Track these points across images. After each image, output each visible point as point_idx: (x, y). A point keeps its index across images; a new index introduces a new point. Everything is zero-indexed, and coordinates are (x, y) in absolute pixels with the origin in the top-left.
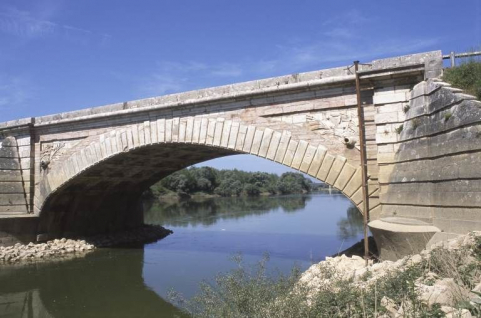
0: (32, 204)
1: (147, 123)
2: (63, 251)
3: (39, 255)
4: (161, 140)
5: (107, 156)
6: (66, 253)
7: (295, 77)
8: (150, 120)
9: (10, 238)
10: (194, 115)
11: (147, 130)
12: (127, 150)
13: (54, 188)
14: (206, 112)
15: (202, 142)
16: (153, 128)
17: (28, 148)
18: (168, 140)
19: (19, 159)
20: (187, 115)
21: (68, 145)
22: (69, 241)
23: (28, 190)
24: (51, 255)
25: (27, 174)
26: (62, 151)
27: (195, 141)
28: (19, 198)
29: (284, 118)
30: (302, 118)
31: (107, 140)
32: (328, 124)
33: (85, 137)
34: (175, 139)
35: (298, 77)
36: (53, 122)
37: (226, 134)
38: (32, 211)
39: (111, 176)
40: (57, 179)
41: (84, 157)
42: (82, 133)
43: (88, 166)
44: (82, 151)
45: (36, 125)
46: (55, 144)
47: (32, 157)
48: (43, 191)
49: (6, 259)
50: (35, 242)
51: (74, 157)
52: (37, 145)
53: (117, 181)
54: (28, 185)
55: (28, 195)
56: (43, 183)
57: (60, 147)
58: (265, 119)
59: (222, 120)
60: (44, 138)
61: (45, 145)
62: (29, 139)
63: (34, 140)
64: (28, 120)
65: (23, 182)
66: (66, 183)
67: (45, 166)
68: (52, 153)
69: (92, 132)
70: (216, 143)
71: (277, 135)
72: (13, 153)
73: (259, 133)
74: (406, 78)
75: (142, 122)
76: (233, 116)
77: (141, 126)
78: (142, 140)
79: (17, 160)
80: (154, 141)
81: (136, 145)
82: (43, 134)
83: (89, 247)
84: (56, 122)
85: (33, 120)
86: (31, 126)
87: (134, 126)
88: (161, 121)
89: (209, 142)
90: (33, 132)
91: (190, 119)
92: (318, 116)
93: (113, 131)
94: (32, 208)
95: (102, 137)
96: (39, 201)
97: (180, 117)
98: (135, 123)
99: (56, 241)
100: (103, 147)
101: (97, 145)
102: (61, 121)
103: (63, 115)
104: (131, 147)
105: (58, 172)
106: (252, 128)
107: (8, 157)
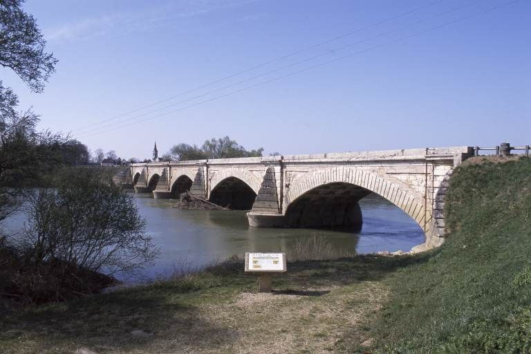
0: (281, 207)
5: (316, 186)
7: (403, 151)
12: (326, 184)
13: (291, 201)
15: (359, 185)
17: (279, 174)
18: (344, 181)
21: (299, 175)
23: (279, 200)
25: (279, 189)
26: (296, 178)
27: (356, 184)
28: (274, 204)
29: (394, 176)
30: (403, 177)
32: (415, 183)
33: (307, 172)
34: (347, 181)
35: (404, 152)
36: (291, 161)
37: (370, 181)
38: (281, 212)
40: (295, 193)
41: (306, 184)
42: (305, 169)
43: (308, 190)
44: (305, 180)
45: (283, 161)
46: (293, 173)
47: (282, 180)
48: (287, 200)
51: (301, 183)
52: (284, 173)
53: (332, 196)
54: (279, 196)
55: (280, 203)
56: (287, 197)
57: (294, 176)
58: (387, 175)
60: (287, 169)
61: (288, 173)
62: (280, 168)
63: (282, 169)
64: (279, 158)
65: (277, 195)
66: (298, 198)
67: (287, 186)
68: (291, 179)
69: (310, 169)
70: (366, 186)
71: (393, 185)
72: (273, 177)
73: (385, 184)
74: (450, 162)
76: (374, 171)
78: (332, 179)
79: (274, 181)
80: (341, 180)
81: (330, 181)
82: (287, 167)
85: (282, 158)
86: (280, 162)
88: (341, 167)
89: (362, 186)
90: (282, 165)
92: (412, 177)
95: (315, 173)
96: (285, 206)
100: (315, 179)
101: (312, 177)
104: (327, 182)
106: (382, 180)
107: (269, 179)
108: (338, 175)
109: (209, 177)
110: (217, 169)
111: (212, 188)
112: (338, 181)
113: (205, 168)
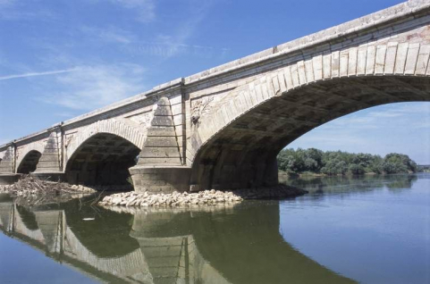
0: (185, 157)
1: (301, 63)
2: (214, 200)
3: (195, 201)
4: (318, 77)
5: (257, 102)
6: (217, 202)
8: (304, 60)
9: (168, 186)
10: (357, 45)
11: (301, 71)
12: (280, 94)
13: (204, 140)
14: (373, 39)
15: (369, 72)
16: (308, 67)
17: (180, 106)
18: (326, 76)
19: (172, 116)
20: (348, 47)
21: (217, 98)
22: (219, 192)
23: (181, 144)
24: (205, 203)
25: (179, 130)
26: (211, 104)
27: (361, 73)
28: (174, 151)
31: (258, 87)
33: (233, 88)
34: (336, 74)
36: (202, 78)
38: (185, 163)
39: (256, 128)
40: (208, 131)
41: (233, 107)
42: (231, 85)
43: (238, 115)
44: (232, 102)
45: (186, 83)
46: (204, 100)
47: (184, 114)
48: (194, 144)
49: (168, 203)
50: (188, 191)
51: (224, 109)
52: (187, 102)
54: (180, 140)
55: (181, 149)
56: (194, 137)
57: (209, 101)
59: (396, 43)
60: (193, 95)
61: (194, 102)
62: (180, 97)
63: (185, 98)
64: (179, 80)
65: (176, 137)
66: (217, 134)
67: (195, 121)
68: (202, 108)
69: (242, 82)
70: (389, 71)
72: (167, 112)
75: (295, 62)
76: (409, 37)
77: (294, 67)
78: (296, 81)
79: (170, 117)
81: (290, 87)
82: (192, 91)
83: (237, 198)
84: (205, 77)
85: (183, 79)
86: (182, 84)
87: (286, 69)
89: (379, 71)
90: (184, 90)
91: (352, 51)
93: (262, 78)
94: (185, 161)
95: (251, 85)
96: (191, 154)
97: (340, 50)
98: (287, 65)
99: (207, 191)
100: (253, 94)
101: (246, 94)
102: (209, 76)
103: (211, 70)
104: (284, 90)
105: (208, 125)
107: (162, 118)
109: (65, 143)
110: (75, 130)
111: (69, 156)
112: (310, 80)
113: (59, 134)
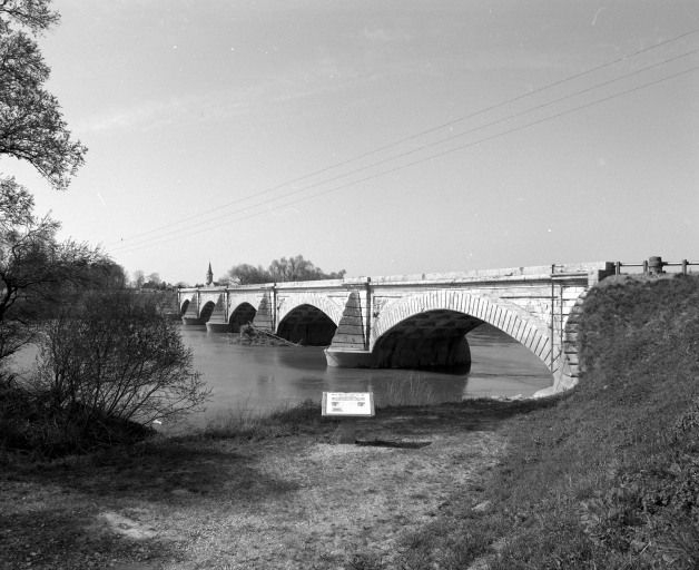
0: (368, 343)
1: (435, 292)
5: (411, 314)
7: (521, 269)
8: (437, 291)
12: (424, 312)
13: (381, 334)
15: (466, 312)
17: (366, 300)
18: (447, 308)
19: (361, 308)
21: (390, 301)
23: (365, 333)
25: (365, 319)
26: (387, 305)
27: (463, 311)
28: (359, 338)
29: (516, 301)
30: (523, 303)
32: (538, 309)
33: (400, 297)
34: (452, 308)
35: (524, 270)
36: (380, 283)
37: (480, 307)
38: (367, 348)
40: (384, 325)
41: (399, 313)
42: (399, 294)
43: (402, 320)
44: (397, 308)
45: (371, 284)
46: (382, 299)
47: (369, 308)
48: (375, 334)
51: (393, 312)
52: (372, 299)
53: (431, 328)
54: (365, 328)
55: (366, 336)
56: (375, 328)
57: (384, 302)
58: (502, 300)
60: (375, 294)
61: (376, 299)
62: (366, 292)
63: (369, 294)
64: (365, 280)
65: (362, 326)
66: (388, 330)
67: (376, 315)
68: (381, 306)
70: (475, 314)
71: (509, 313)
72: (357, 303)
73: (499, 310)
74: (583, 282)
75: (433, 291)
77: (432, 294)
79: (358, 309)
80: (443, 307)
82: (374, 291)
84: (382, 283)
85: (369, 280)
86: (367, 284)
87: (428, 294)
89: (470, 314)
90: (369, 289)
91: (460, 293)
92: (534, 302)
94: (368, 346)
96: (372, 341)
100: (410, 307)
101: (406, 304)
104: (426, 309)
106: (495, 306)
107: (352, 307)
108: (440, 300)
109: (278, 305)
110: (287, 294)
111: (281, 318)
112: (440, 308)
113: (272, 294)
